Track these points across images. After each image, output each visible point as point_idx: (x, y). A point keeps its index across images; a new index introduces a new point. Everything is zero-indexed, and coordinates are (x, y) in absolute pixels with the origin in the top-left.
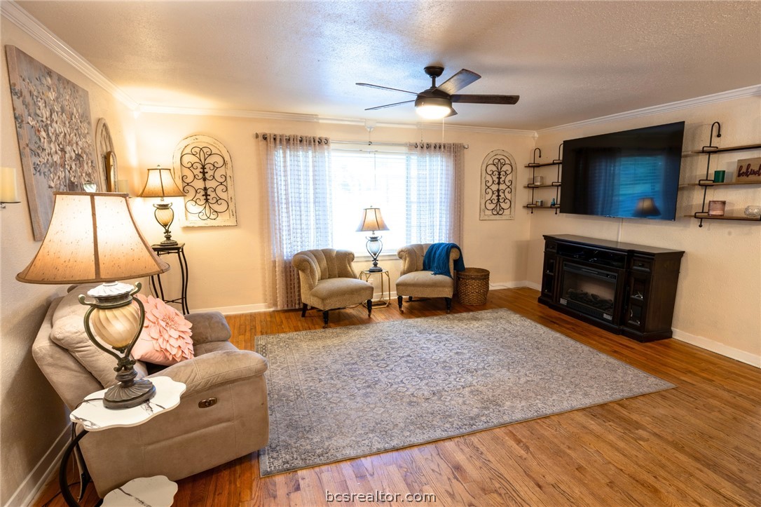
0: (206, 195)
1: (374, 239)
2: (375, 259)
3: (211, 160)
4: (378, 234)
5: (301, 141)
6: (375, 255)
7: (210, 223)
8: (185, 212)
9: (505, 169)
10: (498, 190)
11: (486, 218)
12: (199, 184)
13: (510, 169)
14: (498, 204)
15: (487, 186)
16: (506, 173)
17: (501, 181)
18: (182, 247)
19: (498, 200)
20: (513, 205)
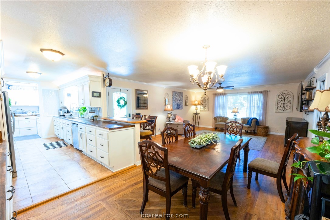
0: (204, 105)
2: (235, 120)
3: (205, 99)
4: (236, 114)
6: (235, 118)
7: (204, 110)
8: (200, 108)
9: (287, 96)
10: (284, 103)
11: (277, 112)
12: (203, 103)
13: (290, 96)
14: (284, 108)
15: (278, 102)
16: (288, 98)
17: (285, 100)
18: (199, 114)
19: (284, 106)
20: (291, 108)
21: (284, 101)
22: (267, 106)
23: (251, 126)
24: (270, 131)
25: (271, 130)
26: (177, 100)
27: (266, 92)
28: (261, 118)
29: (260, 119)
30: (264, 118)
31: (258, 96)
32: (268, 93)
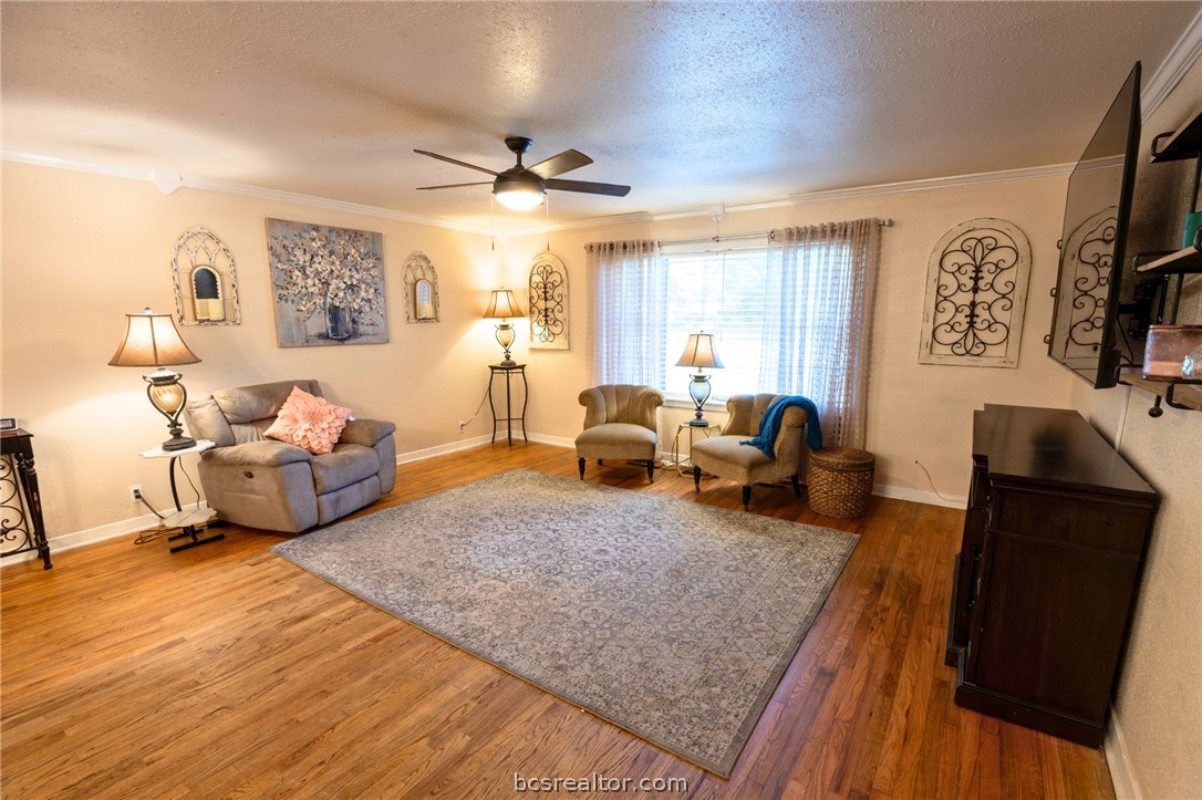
0: (546, 316)
1: (700, 379)
2: (699, 409)
3: (551, 279)
4: (706, 372)
5: (625, 247)
6: (700, 401)
7: (548, 345)
8: (525, 337)
9: (994, 257)
10: (973, 305)
11: (933, 359)
12: (542, 305)
13: (1009, 256)
14: (971, 333)
15: (941, 297)
16: (999, 269)
17: (982, 284)
18: (522, 367)
19: (971, 324)
20: (1014, 335)
21: (975, 290)
22: (876, 324)
23: (770, 453)
24: (884, 480)
25: (894, 472)
26: (327, 284)
27: (873, 229)
28: (840, 400)
29: (831, 403)
30: (855, 401)
31: (827, 255)
32: (887, 233)
